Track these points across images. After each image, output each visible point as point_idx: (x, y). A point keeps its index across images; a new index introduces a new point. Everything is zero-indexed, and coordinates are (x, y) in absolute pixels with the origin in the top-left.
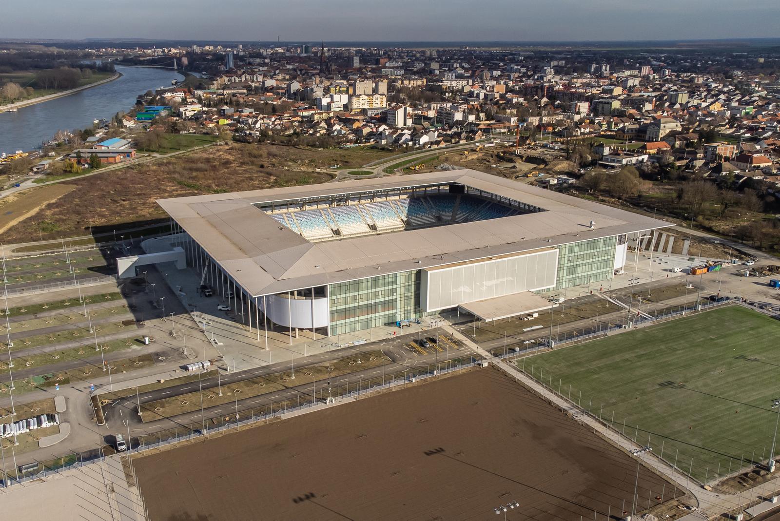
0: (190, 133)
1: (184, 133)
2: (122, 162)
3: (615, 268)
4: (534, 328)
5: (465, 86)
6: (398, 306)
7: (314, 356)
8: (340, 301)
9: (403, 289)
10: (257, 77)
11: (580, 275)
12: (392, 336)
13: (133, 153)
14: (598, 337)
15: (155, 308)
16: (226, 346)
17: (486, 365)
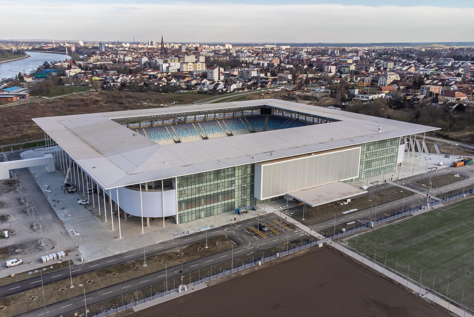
0: (72, 85)
1: (67, 85)
2: (18, 101)
3: (398, 163)
4: (351, 211)
5: (254, 60)
6: (236, 196)
7: (164, 242)
8: (186, 192)
9: (240, 181)
10: (120, 56)
11: (374, 168)
12: (233, 222)
13: (27, 96)
14: (406, 216)
15: (22, 204)
16: (82, 236)
17: (321, 245)
